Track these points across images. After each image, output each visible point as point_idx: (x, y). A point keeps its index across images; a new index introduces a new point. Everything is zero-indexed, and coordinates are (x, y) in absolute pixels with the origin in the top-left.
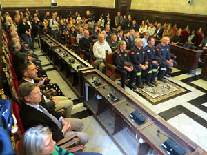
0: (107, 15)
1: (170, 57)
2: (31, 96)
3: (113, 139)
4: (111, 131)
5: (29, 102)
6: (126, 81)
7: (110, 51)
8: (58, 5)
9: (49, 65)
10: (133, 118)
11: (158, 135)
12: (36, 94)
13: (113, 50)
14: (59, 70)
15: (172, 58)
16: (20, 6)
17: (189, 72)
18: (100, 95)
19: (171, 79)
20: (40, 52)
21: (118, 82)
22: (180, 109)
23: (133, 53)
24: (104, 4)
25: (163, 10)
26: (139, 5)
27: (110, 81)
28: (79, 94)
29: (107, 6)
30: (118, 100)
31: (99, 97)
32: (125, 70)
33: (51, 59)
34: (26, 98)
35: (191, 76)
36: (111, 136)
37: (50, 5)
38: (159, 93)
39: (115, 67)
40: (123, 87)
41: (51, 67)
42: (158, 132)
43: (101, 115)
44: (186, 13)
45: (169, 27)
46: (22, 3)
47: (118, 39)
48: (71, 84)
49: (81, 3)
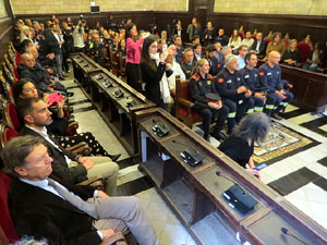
0: (177, 22)
1: (282, 86)
2: (29, 166)
3: (191, 233)
4: (188, 218)
5: (27, 177)
6: (211, 126)
7: (183, 78)
8: (101, 10)
9: (85, 101)
10: (231, 201)
11: (284, 239)
12: (39, 160)
13: (188, 76)
14: (99, 109)
15: (286, 88)
16: (44, 12)
17: (314, 111)
18: (167, 153)
19: (284, 122)
20: (72, 81)
21: (196, 128)
22: (305, 176)
23: (221, 80)
24: (172, 6)
25: (266, 11)
26: (228, 5)
27: (185, 128)
28: (132, 150)
29: (176, 10)
30: (200, 163)
31: (164, 158)
32: (209, 108)
33: (88, 92)
34: (17, 170)
35: (316, 117)
36: (187, 227)
37: (89, 11)
38: (266, 147)
39: (192, 104)
40: (206, 137)
41: (89, 105)
42: (285, 231)
43: (169, 187)
44: (306, 14)
45: (277, 39)
46: (46, 8)
47: (195, 59)
48: (118, 134)
49: (137, 6)
